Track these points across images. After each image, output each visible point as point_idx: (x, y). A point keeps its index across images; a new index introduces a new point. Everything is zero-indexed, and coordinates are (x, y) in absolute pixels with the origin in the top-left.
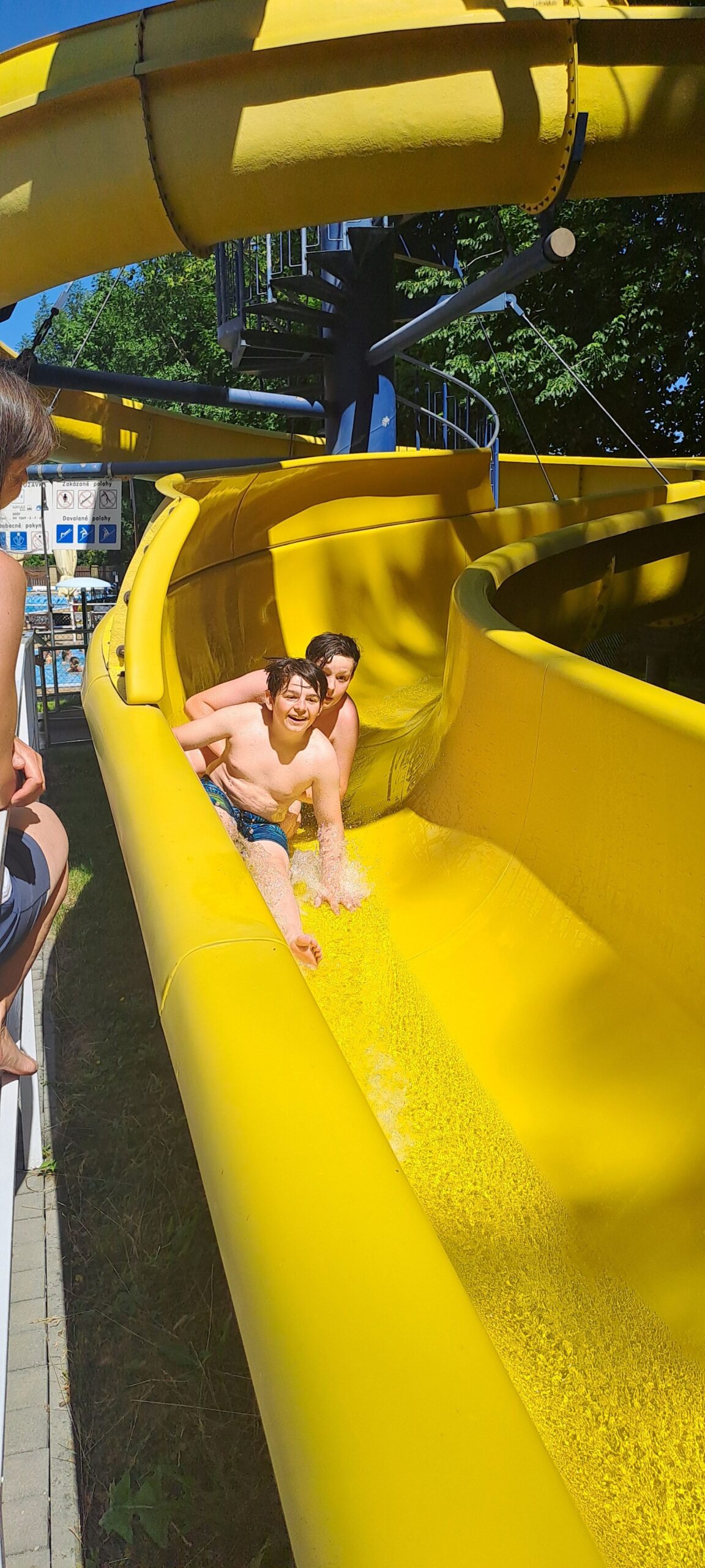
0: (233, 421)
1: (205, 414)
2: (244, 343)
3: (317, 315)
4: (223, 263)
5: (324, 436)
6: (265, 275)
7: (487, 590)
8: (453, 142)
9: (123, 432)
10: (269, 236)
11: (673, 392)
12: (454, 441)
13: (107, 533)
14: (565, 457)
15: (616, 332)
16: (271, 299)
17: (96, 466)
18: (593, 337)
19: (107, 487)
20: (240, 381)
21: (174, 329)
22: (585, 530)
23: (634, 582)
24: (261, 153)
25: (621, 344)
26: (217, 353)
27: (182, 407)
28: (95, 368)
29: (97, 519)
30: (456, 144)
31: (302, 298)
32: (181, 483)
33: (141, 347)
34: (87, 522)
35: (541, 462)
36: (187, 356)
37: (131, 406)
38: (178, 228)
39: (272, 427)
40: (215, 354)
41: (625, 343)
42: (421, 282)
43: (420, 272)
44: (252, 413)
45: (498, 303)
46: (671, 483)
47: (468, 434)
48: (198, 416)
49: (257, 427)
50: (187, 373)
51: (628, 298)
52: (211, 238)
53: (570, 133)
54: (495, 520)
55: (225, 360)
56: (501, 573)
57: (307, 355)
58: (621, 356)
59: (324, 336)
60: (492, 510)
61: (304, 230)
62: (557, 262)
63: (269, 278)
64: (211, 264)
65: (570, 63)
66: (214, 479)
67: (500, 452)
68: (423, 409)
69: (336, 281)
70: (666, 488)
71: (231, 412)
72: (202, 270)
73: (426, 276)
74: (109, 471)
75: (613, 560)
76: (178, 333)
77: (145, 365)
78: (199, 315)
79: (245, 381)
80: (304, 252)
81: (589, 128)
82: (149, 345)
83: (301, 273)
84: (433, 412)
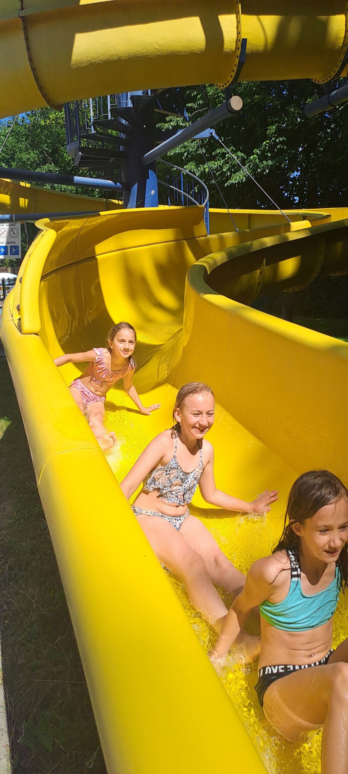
0: (77, 193)
1: (62, 190)
2: (80, 153)
3: (117, 140)
4: (69, 113)
5: (122, 200)
6: (90, 120)
7: (203, 275)
8: (181, 53)
9: (21, 199)
10: (91, 99)
11: (293, 178)
12: (188, 203)
13: (14, 250)
14: (242, 210)
15: (264, 149)
16: (93, 131)
17: (7, 216)
18: (254, 152)
19: (13, 227)
20: (80, 173)
21: (45, 147)
22: (251, 245)
23: (276, 271)
24: (85, 58)
25: (267, 155)
26: (68, 159)
27: (51, 186)
28: (6, 167)
29: (9, 243)
30: (183, 54)
31: (110, 131)
32: (48, 223)
33: (28, 156)
34: (4, 245)
35: (230, 212)
36: (52, 160)
37: (25, 186)
38: (44, 95)
39: (97, 196)
40: (67, 159)
41: (269, 155)
42: (168, 124)
43: (168, 119)
44: (87, 189)
45: (206, 133)
46: (292, 222)
47: (194, 199)
48: (59, 191)
49: (89, 196)
50: (53, 169)
51: (270, 132)
52: (61, 100)
53: (239, 49)
54: (208, 241)
55: (72, 162)
56: (210, 267)
57: (112, 159)
58: (267, 161)
59: (121, 150)
60: (206, 236)
61: (109, 97)
62: (235, 113)
63: (92, 121)
64: (62, 114)
65: (237, 14)
66: (67, 221)
67: (210, 208)
68: (171, 186)
69: (126, 122)
70: (290, 224)
71: (75, 188)
72: (59, 117)
73: (171, 121)
74: (14, 219)
75: (265, 259)
76: (47, 149)
77: (31, 165)
78: (58, 140)
79: (82, 173)
80: (109, 108)
81: (248, 46)
82: (33, 155)
83: (108, 118)
84: (176, 188)
